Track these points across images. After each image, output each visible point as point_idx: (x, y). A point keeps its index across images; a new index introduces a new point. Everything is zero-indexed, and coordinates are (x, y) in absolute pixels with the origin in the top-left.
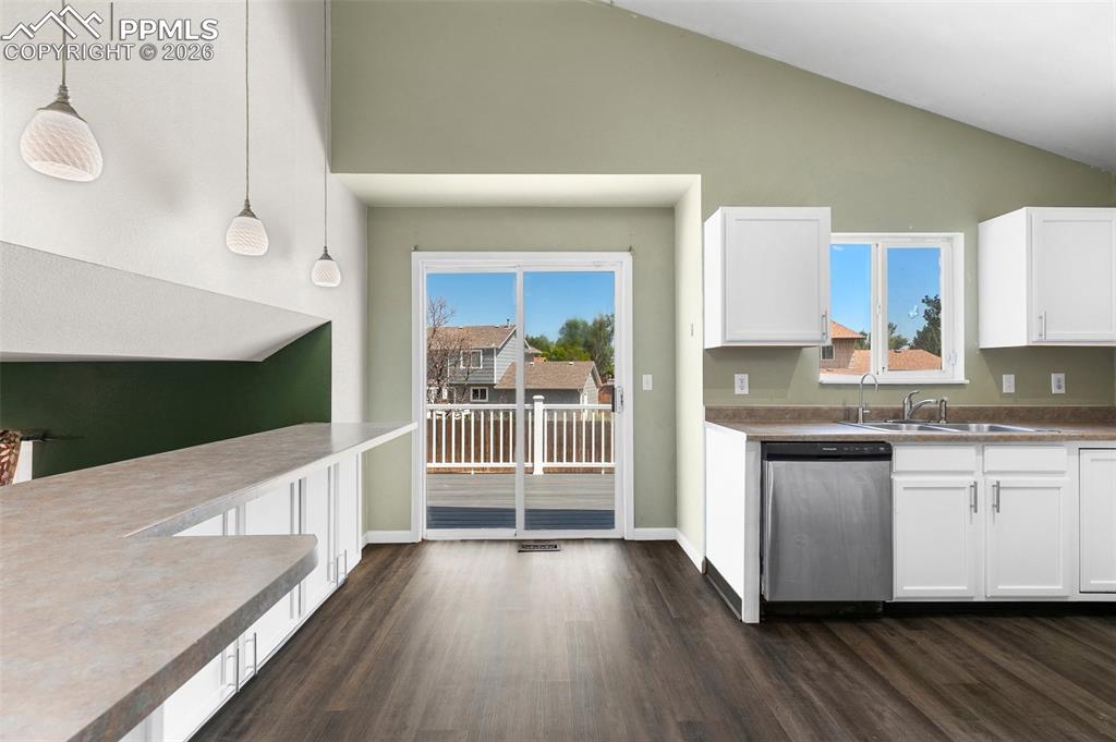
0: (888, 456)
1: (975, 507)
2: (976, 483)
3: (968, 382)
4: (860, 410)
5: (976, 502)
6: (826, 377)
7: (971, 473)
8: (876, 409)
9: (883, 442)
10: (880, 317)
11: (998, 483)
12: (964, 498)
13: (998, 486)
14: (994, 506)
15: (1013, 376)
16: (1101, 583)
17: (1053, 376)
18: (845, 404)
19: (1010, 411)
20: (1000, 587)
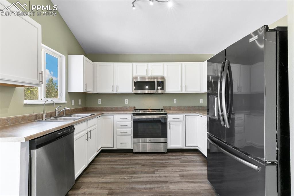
2: (87, 132)
3: (67, 102)
4: (44, 114)
9: (72, 126)
13: (90, 131)
14: (86, 139)
15: (73, 100)
16: (99, 148)
17: (79, 100)
18: (34, 113)
19: (74, 110)
20: (90, 160)
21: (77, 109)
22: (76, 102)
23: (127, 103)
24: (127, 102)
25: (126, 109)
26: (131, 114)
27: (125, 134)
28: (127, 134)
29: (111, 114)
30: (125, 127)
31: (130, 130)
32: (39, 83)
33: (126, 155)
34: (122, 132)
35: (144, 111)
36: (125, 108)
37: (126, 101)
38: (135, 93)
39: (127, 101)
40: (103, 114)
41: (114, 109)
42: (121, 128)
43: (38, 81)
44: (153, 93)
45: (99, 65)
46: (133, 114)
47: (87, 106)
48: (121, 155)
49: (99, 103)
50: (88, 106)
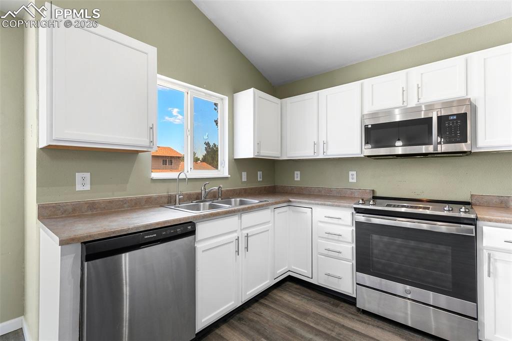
0: (193, 232)
1: (238, 252)
2: (238, 237)
3: (229, 176)
4: (177, 196)
5: (238, 249)
6: (156, 175)
7: (235, 231)
8: (186, 194)
9: (191, 222)
10: (189, 137)
11: (247, 234)
12: (233, 247)
13: (247, 236)
14: (245, 248)
15: (246, 173)
16: (280, 271)
17: (258, 172)
18: (168, 192)
19: (245, 190)
20: (247, 293)
21: (251, 189)
22: (252, 177)
23: (355, 181)
24: (353, 179)
25: (351, 194)
26: (352, 207)
27: (336, 254)
28: (340, 255)
29: (308, 203)
30: (336, 237)
31: (348, 248)
32: (150, 144)
33: (337, 306)
34: (331, 248)
35: (388, 206)
36: (349, 192)
37: (350, 177)
38: (368, 156)
39: (352, 175)
40: (290, 201)
41: (323, 193)
42: (328, 238)
43: (148, 140)
44: (425, 155)
45: (291, 103)
46: (355, 209)
47: (276, 184)
48: (325, 301)
49: (296, 179)
50: (279, 183)
